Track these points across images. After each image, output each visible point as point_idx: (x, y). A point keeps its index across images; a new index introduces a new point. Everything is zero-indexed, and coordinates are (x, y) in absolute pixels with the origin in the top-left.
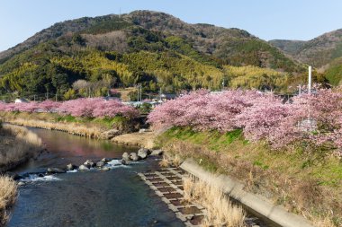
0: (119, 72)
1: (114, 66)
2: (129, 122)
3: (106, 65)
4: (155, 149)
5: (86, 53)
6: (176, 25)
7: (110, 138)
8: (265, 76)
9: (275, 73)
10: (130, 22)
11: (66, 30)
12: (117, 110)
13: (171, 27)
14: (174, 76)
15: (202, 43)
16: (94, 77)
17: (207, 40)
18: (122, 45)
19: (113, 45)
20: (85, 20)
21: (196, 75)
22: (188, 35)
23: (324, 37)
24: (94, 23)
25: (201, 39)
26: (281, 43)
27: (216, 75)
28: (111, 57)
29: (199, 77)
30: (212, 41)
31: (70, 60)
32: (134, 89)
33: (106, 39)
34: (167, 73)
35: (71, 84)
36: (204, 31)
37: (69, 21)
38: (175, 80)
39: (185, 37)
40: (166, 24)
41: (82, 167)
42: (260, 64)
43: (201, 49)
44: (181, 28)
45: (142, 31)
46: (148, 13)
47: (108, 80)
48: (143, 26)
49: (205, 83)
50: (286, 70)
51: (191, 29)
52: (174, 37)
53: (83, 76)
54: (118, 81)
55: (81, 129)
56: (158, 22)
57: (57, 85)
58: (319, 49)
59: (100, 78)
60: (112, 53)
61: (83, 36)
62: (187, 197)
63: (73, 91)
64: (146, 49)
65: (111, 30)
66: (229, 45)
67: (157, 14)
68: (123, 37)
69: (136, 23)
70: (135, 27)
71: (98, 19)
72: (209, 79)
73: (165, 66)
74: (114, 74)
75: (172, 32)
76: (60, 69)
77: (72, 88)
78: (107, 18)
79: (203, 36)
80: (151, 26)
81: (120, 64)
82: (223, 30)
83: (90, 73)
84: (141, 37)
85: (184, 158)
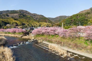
0: (17, 23)
1: (16, 21)
2: (25, 34)
3: (14, 21)
4: (34, 39)
5: (9, 18)
6: (29, 13)
7: (21, 37)
8: (47, 24)
9: (49, 24)
10: (19, 12)
11: (3, 13)
12: (22, 31)
13: (28, 14)
14: (29, 24)
15: (35, 17)
16: (11, 24)
17: (36, 17)
18: (18, 17)
19: (15, 17)
20: (8, 11)
21: (34, 24)
22: (32, 15)
23: (57, 17)
24: (10, 12)
25: (34, 16)
26: (50, 18)
27: (38, 24)
28: (15, 19)
29: (35, 24)
30: (37, 17)
31: (5, 20)
32: (21, 26)
33: (14, 15)
34: (28, 23)
35: (6, 25)
36: (35, 15)
37: (4, 11)
38: (30, 25)
39: (31, 16)
40: (27, 13)
41: (21, 44)
42: (46, 22)
43: (34, 18)
44: (30, 14)
45: (22, 14)
46: (23, 10)
47: (15, 24)
48: (22, 13)
49: (36, 25)
50: (51, 23)
51: (32, 14)
52: (29, 16)
53: (8, 23)
54: (17, 24)
55: (13, 35)
56: (25, 13)
57: (2, 25)
58: (56, 19)
59: (13, 24)
60: (15, 18)
61: (8, 14)
62: (50, 48)
63: (6, 27)
64: (23, 18)
65: (15, 13)
66: (40, 18)
67: (25, 11)
68: (18, 15)
69: (20, 12)
70: (20, 13)
71: (11, 11)
72: (37, 25)
73: (27, 22)
74: (16, 23)
75: (28, 15)
76: (3, 22)
77: (6, 26)
78: (13, 11)
79: (35, 16)
80: (24, 13)
81: (17, 21)
82: (39, 15)
83: (10, 23)
84: (22, 15)
85: (43, 41)
